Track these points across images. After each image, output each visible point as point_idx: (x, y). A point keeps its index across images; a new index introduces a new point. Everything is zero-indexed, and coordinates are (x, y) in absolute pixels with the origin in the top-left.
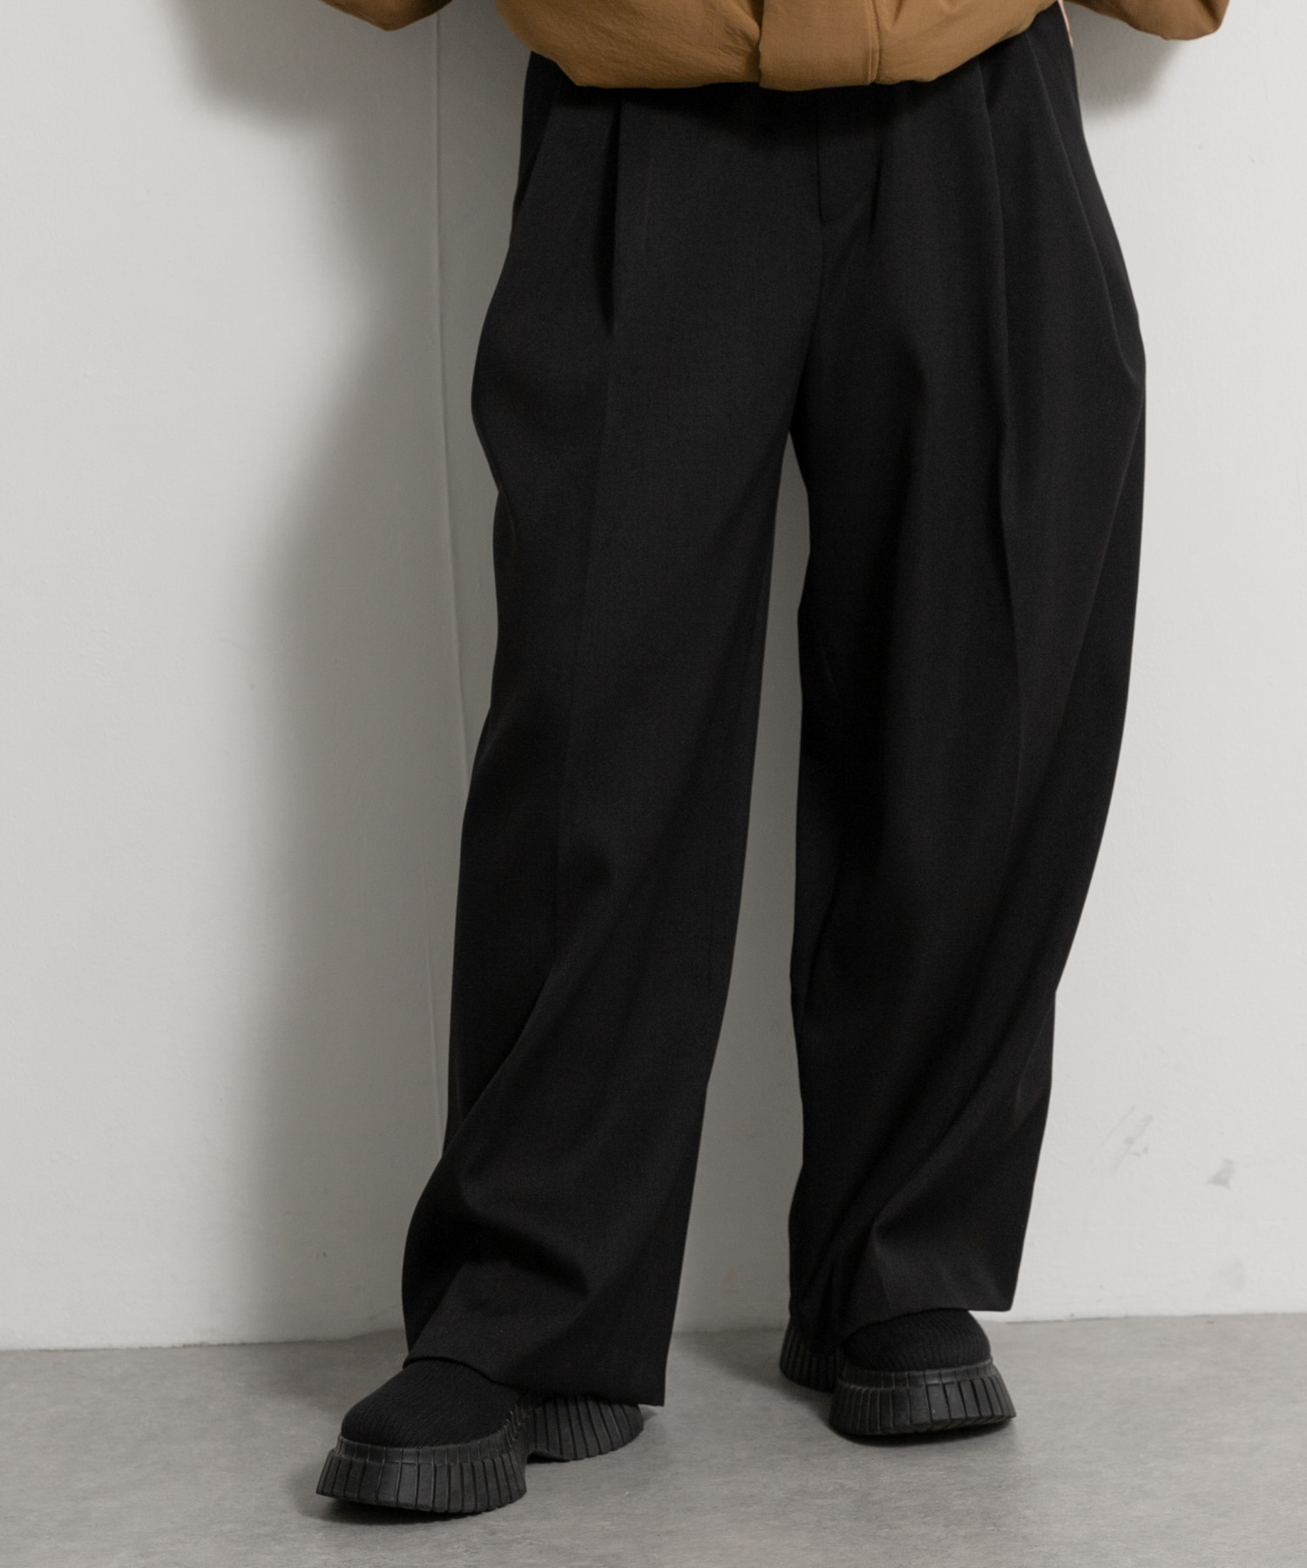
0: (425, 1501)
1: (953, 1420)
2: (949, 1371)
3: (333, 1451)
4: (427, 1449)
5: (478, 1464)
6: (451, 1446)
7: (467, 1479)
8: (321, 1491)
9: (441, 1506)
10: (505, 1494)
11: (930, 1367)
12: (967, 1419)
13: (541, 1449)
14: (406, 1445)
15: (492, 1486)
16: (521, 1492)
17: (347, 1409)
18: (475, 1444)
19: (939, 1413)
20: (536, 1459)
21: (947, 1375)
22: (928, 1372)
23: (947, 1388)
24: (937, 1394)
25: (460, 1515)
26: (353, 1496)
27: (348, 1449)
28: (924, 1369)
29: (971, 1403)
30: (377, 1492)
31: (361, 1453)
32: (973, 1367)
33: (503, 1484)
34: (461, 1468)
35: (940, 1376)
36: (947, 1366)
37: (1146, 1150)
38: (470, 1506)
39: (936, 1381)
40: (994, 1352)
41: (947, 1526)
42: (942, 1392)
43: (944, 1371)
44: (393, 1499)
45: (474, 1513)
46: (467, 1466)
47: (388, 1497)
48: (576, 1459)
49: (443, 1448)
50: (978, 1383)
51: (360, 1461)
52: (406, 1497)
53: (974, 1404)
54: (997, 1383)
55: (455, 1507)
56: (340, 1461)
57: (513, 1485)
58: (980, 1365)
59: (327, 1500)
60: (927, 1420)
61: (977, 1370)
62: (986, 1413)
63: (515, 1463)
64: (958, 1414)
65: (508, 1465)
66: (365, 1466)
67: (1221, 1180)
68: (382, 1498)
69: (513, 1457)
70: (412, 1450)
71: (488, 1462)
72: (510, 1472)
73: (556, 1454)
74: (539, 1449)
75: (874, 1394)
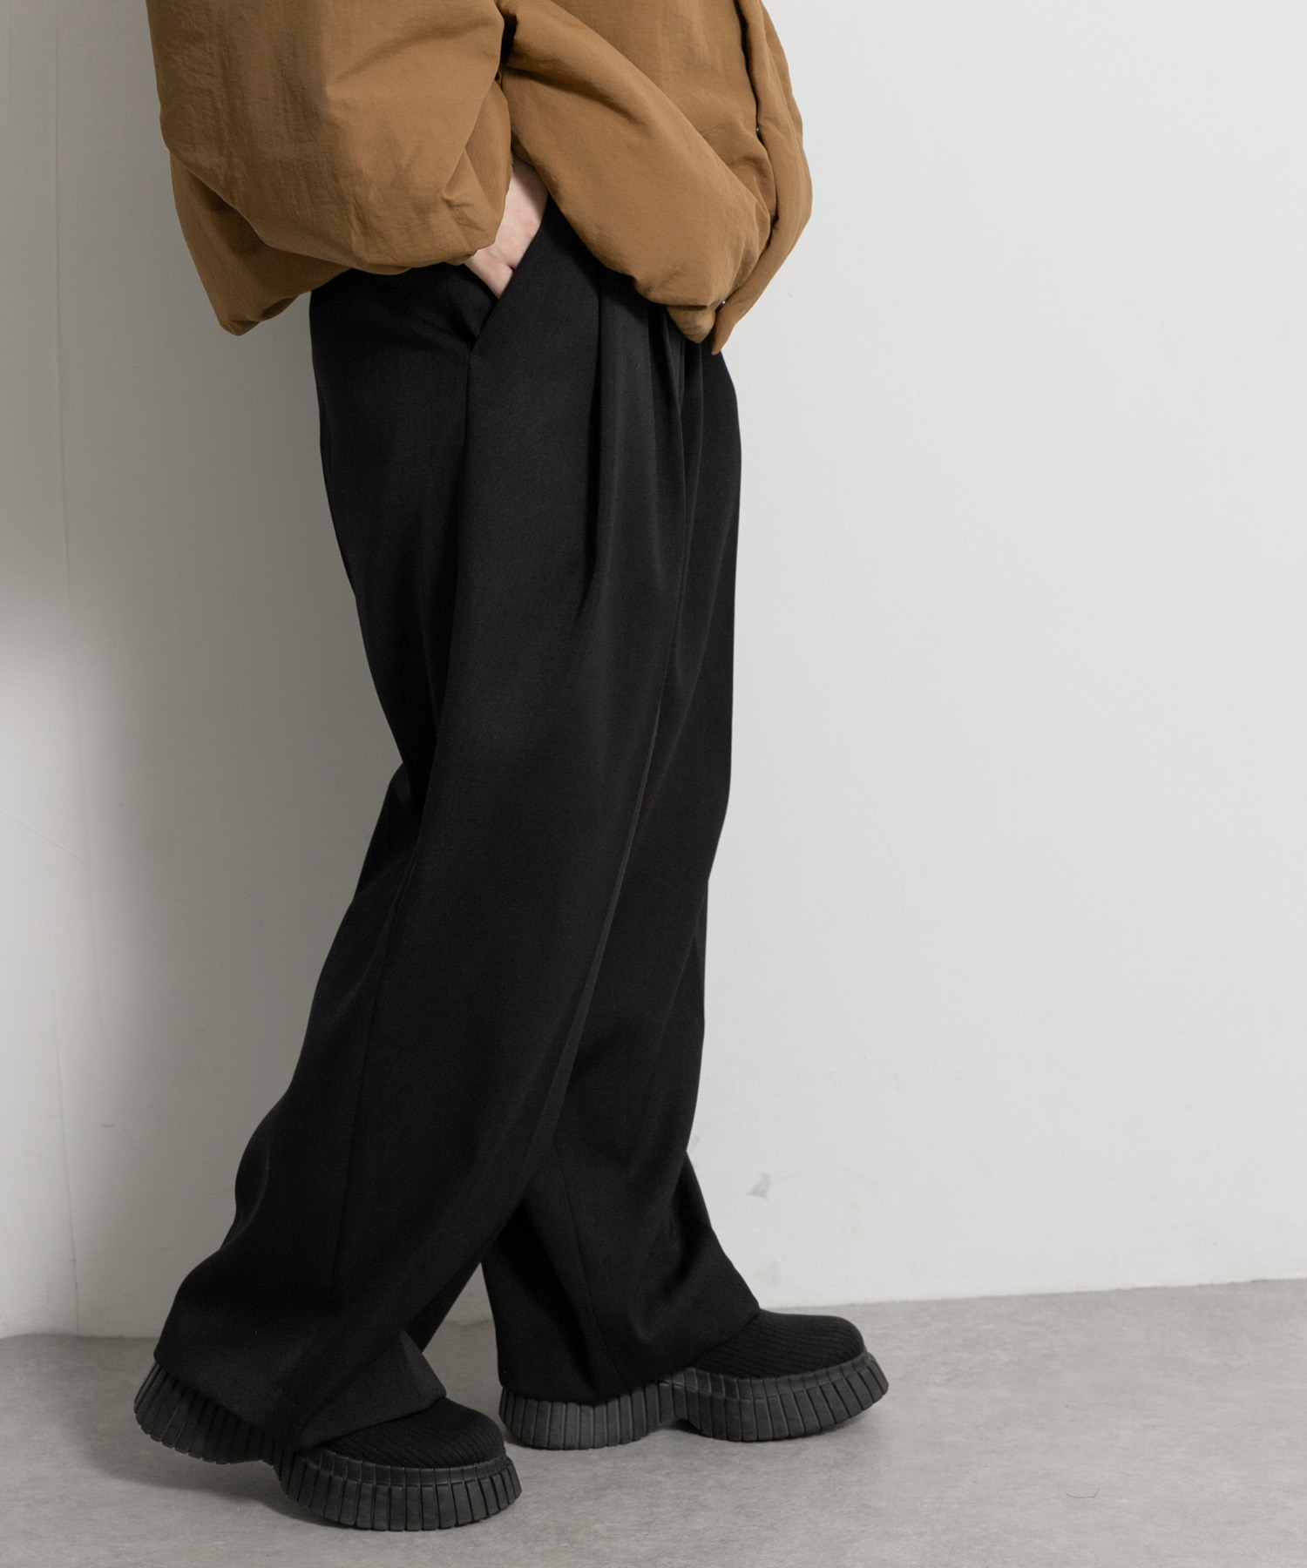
67: (760, 1191)
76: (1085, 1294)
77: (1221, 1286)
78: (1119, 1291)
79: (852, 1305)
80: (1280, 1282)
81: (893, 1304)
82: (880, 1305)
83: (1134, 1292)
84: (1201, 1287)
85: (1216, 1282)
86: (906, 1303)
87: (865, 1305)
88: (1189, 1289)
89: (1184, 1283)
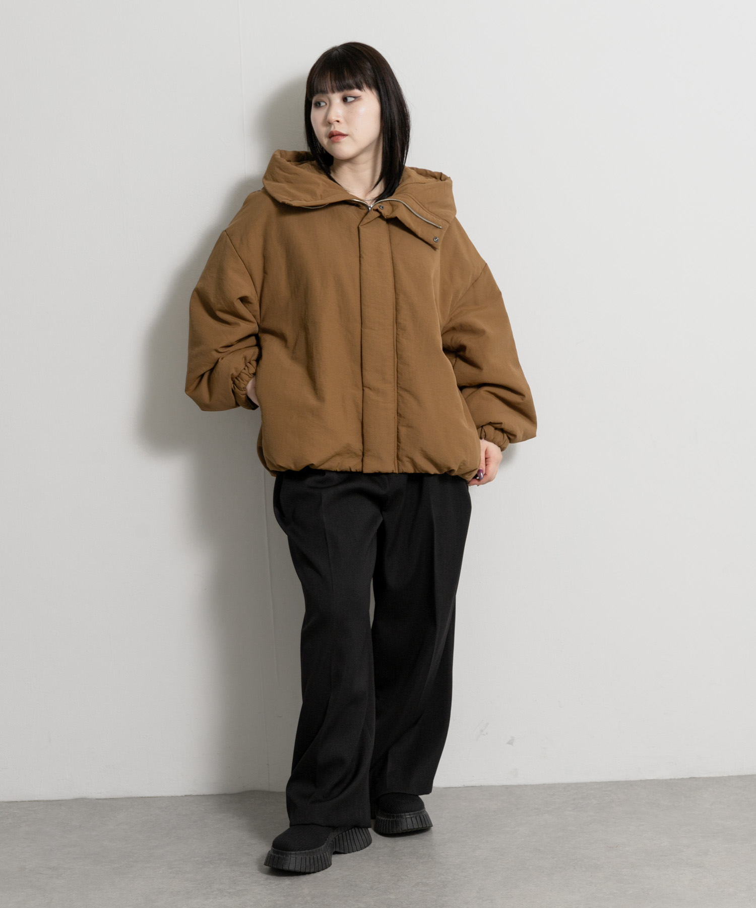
0: (298, 869)
1: (414, 829)
2: (413, 813)
3: (269, 851)
4: (299, 852)
5: (315, 856)
6: (307, 851)
7: (312, 861)
8: (265, 864)
9: (303, 870)
10: (324, 866)
11: (407, 812)
12: (419, 828)
13: (338, 850)
14: (292, 851)
15: (320, 863)
16: (330, 865)
17: (274, 838)
18: (314, 850)
19: (410, 826)
20: (336, 853)
21: (412, 814)
22: (406, 814)
23: (412, 819)
24: (409, 820)
25: (309, 873)
26: (275, 867)
27: (274, 852)
28: (405, 813)
29: (419, 823)
30: (283, 866)
31: (278, 853)
32: (419, 812)
33: (324, 863)
34: (310, 858)
35: (410, 815)
36: (412, 811)
37: (487, 734)
38: (312, 870)
39: (408, 816)
40: (426, 806)
41: (417, 859)
42: (410, 820)
43: (411, 813)
44: (287, 868)
45: (314, 872)
46: (312, 857)
47: (286, 868)
48: (349, 853)
49: (304, 852)
50: (422, 817)
51: (277, 856)
52: (292, 868)
53: (420, 823)
54: (427, 816)
55: (308, 871)
56: (271, 855)
57: (327, 862)
58: (422, 811)
59: (267, 867)
60: (406, 828)
61: (421, 812)
62: (424, 826)
63: (328, 856)
64: (416, 827)
65: (325, 857)
66: (279, 858)
67: (510, 743)
68: (284, 868)
69: (327, 854)
70: (294, 852)
71: (319, 856)
72: (326, 858)
73: (342, 852)
74: (337, 850)
75: (389, 821)
76: (628, 781)
77: (678, 779)
78: (641, 780)
79: (544, 784)
80: (699, 778)
81: (559, 784)
82: (554, 784)
83: (646, 781)
84: (671, 779)
85: (676, 778)
86: (563, 784)
87: (549, 784)
88: (666, 780)
89: (665, 778)
